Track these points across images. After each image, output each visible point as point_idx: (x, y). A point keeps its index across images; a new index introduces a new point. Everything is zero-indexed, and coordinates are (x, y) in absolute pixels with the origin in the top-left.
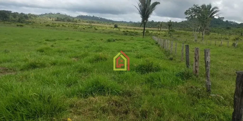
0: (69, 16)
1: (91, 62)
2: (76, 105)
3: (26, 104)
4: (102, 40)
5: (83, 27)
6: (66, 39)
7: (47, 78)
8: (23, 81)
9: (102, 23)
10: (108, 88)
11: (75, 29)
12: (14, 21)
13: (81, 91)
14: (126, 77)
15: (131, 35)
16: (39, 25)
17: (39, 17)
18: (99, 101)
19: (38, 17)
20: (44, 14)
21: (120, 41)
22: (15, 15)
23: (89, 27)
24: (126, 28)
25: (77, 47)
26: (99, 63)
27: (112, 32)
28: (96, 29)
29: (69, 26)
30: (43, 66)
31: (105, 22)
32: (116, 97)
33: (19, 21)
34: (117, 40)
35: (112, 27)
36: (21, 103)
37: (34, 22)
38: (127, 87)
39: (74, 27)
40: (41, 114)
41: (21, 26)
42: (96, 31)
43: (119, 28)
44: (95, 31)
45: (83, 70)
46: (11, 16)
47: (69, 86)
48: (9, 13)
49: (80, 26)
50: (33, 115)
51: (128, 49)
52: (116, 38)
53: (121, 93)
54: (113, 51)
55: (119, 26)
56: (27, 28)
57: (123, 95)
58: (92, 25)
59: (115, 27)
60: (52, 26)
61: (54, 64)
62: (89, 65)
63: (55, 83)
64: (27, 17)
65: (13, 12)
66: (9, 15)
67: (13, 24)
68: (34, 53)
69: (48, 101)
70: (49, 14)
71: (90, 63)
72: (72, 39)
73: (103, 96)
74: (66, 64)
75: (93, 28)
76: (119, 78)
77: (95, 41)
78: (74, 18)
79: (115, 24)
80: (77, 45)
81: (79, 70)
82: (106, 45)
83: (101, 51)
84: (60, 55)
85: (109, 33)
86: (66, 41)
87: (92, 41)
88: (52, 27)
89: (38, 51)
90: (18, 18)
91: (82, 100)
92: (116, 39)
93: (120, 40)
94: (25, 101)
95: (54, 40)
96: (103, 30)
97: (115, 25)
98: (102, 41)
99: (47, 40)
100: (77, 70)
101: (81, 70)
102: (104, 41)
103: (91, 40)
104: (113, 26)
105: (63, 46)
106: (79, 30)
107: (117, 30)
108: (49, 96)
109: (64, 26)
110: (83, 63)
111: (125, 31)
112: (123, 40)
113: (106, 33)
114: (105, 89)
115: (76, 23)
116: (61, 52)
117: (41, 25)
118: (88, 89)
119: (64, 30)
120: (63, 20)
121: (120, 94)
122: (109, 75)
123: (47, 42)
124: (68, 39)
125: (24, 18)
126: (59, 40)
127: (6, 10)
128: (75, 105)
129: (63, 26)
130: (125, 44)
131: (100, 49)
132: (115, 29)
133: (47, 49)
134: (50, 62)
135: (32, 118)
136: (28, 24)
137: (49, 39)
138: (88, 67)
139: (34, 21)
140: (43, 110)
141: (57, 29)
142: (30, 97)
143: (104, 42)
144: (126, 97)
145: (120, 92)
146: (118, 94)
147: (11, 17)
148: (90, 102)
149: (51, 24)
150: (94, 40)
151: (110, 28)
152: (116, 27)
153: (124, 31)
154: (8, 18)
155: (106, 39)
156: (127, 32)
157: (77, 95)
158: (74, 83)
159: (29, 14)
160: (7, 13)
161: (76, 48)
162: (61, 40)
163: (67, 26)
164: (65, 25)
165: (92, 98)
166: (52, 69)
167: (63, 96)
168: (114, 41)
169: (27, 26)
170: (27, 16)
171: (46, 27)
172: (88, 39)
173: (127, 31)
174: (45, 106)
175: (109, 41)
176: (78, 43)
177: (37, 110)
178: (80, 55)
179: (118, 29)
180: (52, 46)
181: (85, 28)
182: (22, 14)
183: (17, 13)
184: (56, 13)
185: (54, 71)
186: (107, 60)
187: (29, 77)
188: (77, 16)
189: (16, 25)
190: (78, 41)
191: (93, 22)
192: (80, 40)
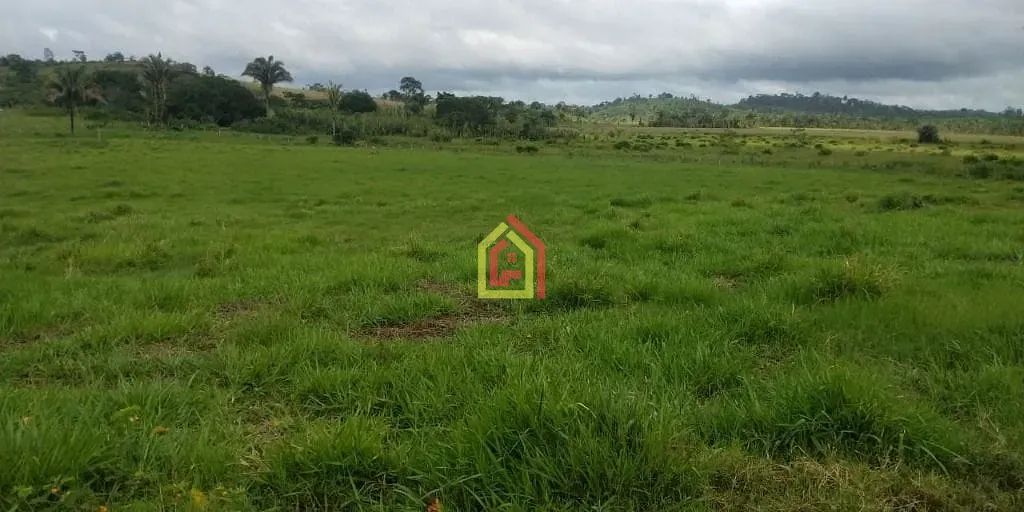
0: (708, 104)
1: (803, 297)
2: (741, 481)
3: (552, 438)
4: (852, 199)
5: (764, 143)
6: (690, 198)
7: (619, 348)
8: (536, 353)
9: (854, 124)
10: (888, 429)
11: (726, 157)
12: (510, 134)
13: (758, 426)
14: (989, 390)
15: (1010, 177)
16: (592, 145)
17: (594, 114)
18: (844, 486)
19: (590, 113)
20: (612, 101)
21: (950, 206)
22: (515, 109)
23: (793, 145)
24: (984, 142)
25: (734, 230)
26: (843, 308)
27: (906, 165)
28: (826, 153)
29: (703, 143)
30: (603, 300)
31: (871, 118)
32: (933, 477)
33: (524, 134)
34: (934, 202)
35: (904, 141)
36: (532, 433)
37: (574, 136)
38: (993, 440)
39: (723, 149)
40: (603, 491)
41: (530, 149)
42: (826, 160)
43: (945, 145)
44: (819, 163)
45: (761, 334)
46: (501, 115)
47: (705, 393)
48: (495, 103)
49: (750, 143)
50: (575, 487)
51: (996, 246)
52: (927, 193)
53: (964, 464)
54: (911, 256)
55: (942, 136)
56: (551, 155)
57: (970, 473)
58: (805, 134)
59: (921, 141)
60: (636, 148)
61: (643, 296)
62: (793, 314)
63: (647, 372)
64: (553, 117)
65: (507, 101)
66: (495, 115)
67: (505, 145)
68: (573, 250)
69: (629, 443)
70: (631, 99)
71: (798, 303)
72: (714, 198)
73: (864, 466)
74: (687, 299)
75: (812, 147)
76: (948, 388)
77: (817, 205)
78: (724, 110)
79: (924, 123)
80: (733, 224)
81: (744, 330)
82: (873, 224)
83: (848, 252)
84: (666, 264)
85: (891, 167)
86: (690, 207)
87: (807, 205)
88: (637, 153)
89: (583, 243)
90: (520, 121)
91: (765, 465)
92: (927, 198)
93: (948, 200)
94: (548, 429)
95: (645, 203)
96: (860, 154)
97: (926, 128)
98: (854, 204)
99: (618, 203)
100: (737, 328)
101: (753, 334)
102: (862, 205)
103: (801, 198)
104: (914, 135)
105: (678, 225)
106: (747, 157)
107: (931, 151)
108: (631, 422)
109: (683, 145)
110: (761, 303)
111: (979, 159)
112: (963, 200)
113: (874, 168)
114: (874, 433)
115: (734, 130)
116: (671, 250)
117: (600, 144)
118: (792, 421)
119: (685, 161)
120: (682, 122)
121: (953, 469)
122: (892, 368)
123: (620, 209)
124: (695, 197)
125: (542, 120)
126: (663, 200)
127: (486, 95)
128: (734, 481)
129: (678, 145)
130: (979, 221)
131: (845, 243)
132: (921, 149)
133: (618, 235)
134: (629, 287)
135: (572, 497)
136: (555, 142)
137: (628, 198)
138: (784, 322)
139: (575, 130)
140: (610, 473)
141: (656, 158)
142: (564, 415)
143: (862, 210)
144: (988, 490)
145: (955, 460)
146: (944, 469)
147: (499, 119)
148: (803, 482)
149: (633, 141)
150: (813, 199)
151: (894, 143)
152: (928, 136)
153: (970, 160)
154: (490, 124)
155: (875, 196)
156: (988, 164)
157: (743, 437)
158: (727, 384)
159: (559, 106)
160: (489, 106)
161: (728, 233)
162: (669, 200)
163: (696, 143)
164: (685, 141)
165: (811, 465)
166: (637, 317)
167: (685, 432)
168: (916, 205)
169: (549, 150)
170: (550, 112)
171: (614, 152)
172: (785, 196)
173: (992, 158)
174: (619, 462)
175: (889, 204)
176: (742, 214)
177: (589, 470)
178: (748, 264)
179: (940, 148)
180: (636, 225)
181: (774, 150)
182: (535, 105)
183: (520, 103)
184: (655, 96)
185: (646, 324)
186: (879, 294)
187: (557, 340)
188: (743, 101)
189: (514, 147)
190: (737, 204)
191: (810, 122)
192: (748, 200)
